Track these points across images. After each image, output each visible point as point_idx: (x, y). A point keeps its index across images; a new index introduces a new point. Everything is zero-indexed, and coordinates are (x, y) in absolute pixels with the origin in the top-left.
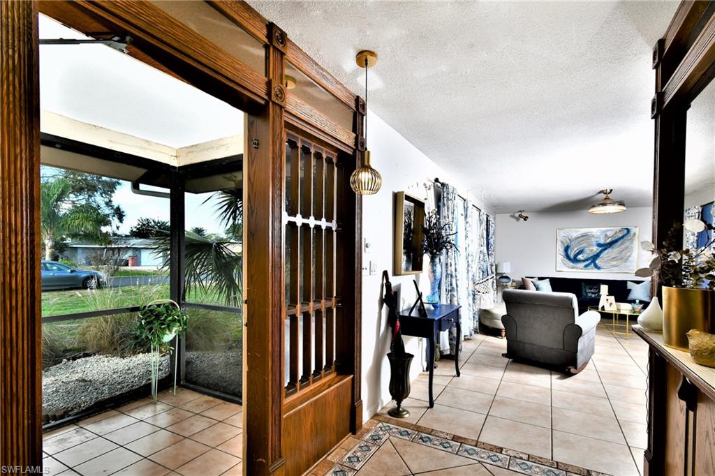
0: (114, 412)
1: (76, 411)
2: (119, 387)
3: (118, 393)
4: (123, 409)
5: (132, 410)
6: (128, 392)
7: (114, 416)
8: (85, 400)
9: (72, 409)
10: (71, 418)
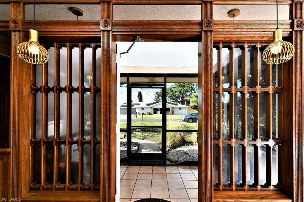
0: (188, 167)
1: (179, 162)
2: (192, 158)
3: (191, 161)
4: (191, 167)
5: (193, 169)
6: (194, 161)
7: (188, 168)
8: (182, 159)
9: (178, 162)
10: (177, 164)
